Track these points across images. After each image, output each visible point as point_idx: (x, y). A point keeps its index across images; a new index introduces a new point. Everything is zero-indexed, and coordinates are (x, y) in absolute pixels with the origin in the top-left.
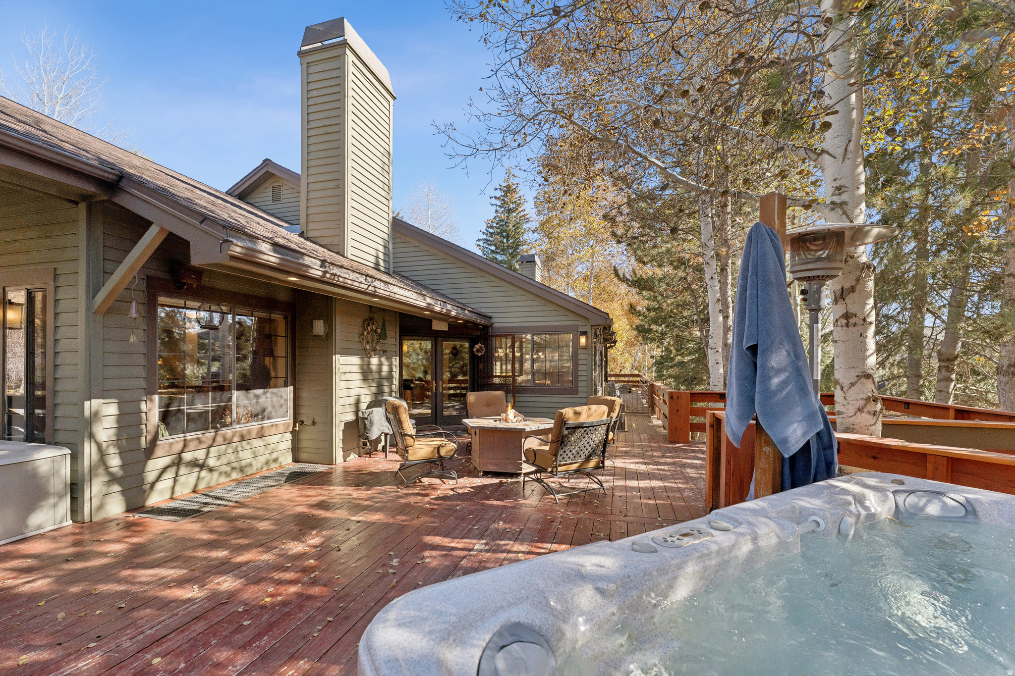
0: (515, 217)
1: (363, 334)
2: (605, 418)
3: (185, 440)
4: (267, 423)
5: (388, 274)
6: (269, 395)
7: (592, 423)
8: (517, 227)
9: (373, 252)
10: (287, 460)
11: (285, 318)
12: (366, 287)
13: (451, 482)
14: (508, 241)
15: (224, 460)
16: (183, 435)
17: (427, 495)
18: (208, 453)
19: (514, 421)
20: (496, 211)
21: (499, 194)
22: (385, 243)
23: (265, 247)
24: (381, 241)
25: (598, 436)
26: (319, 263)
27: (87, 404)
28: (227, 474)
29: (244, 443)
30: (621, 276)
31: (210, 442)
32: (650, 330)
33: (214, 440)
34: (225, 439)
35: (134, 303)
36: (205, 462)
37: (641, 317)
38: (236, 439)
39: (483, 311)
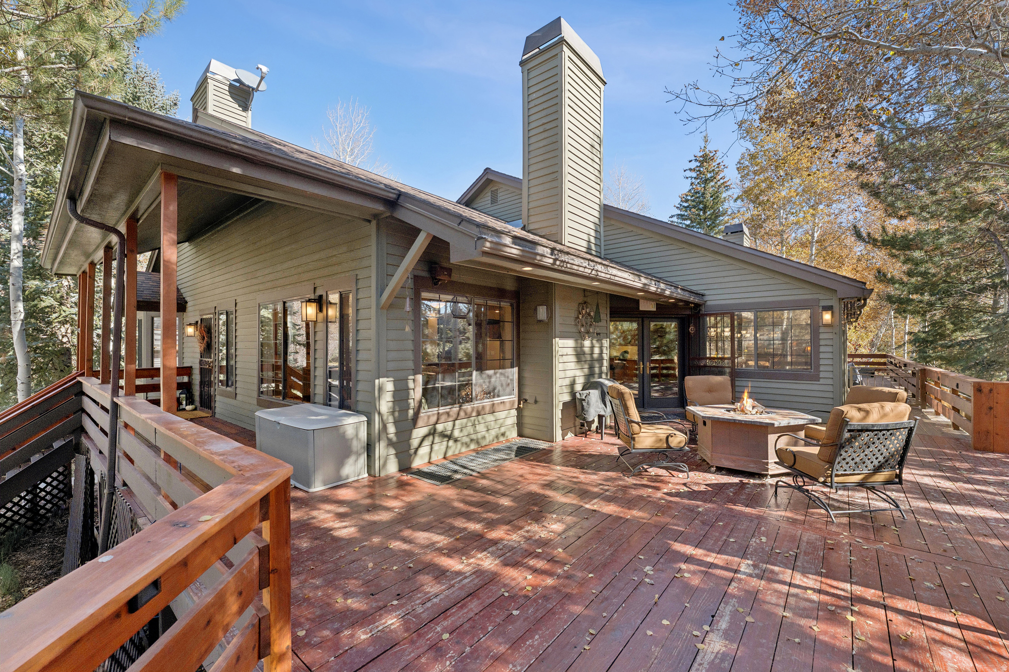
0: (712, 187)
1: (578, 317)
2: (906, 420)
3: (438, 413)
4: (497, 400)
5: (600, 257)
6: (498, 375)
7: (887, 425)
8: (715, 196)
9: (585, 237)
10: (513, 434)
11: (512, 305)
12: (589, 271)
13: (681, 475)
14: (705, 213)
15: (465, 433)
16: (437, 409)
17: (657, 489)
18: (454, 425)
19: (754, 412)
20: (692, 184)
21: (694, 165)
22: (596, 227)
23: (508, 240)
24: (592, 226)
25: (895, 443)
26: (549, 251)
27: (377, 381)
28: (467, 445)
29: (480, 417)
30: (864, 235)
31: (455, 416)
32: (909, 301)
33: (458, 414)
34: (466, 414)
35: (408, 299)
36: (452, 433)
37: (897, 286)
38: (474, 414)
39: (694, 288)
